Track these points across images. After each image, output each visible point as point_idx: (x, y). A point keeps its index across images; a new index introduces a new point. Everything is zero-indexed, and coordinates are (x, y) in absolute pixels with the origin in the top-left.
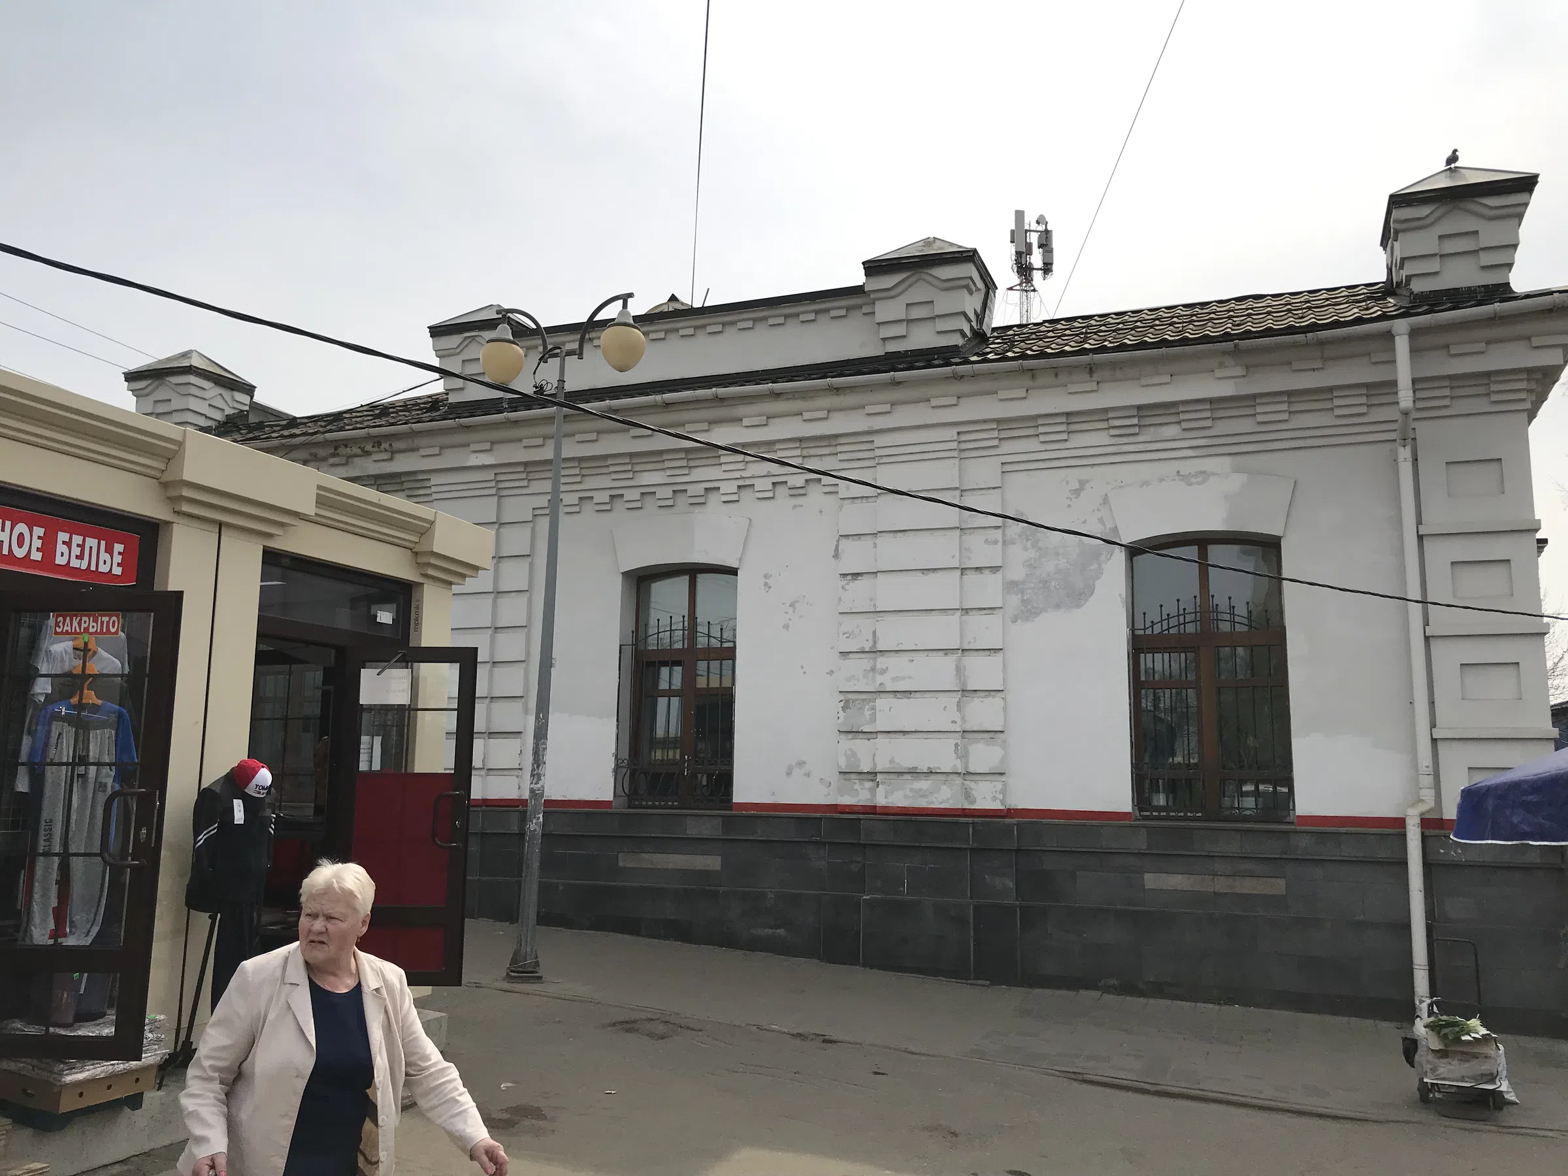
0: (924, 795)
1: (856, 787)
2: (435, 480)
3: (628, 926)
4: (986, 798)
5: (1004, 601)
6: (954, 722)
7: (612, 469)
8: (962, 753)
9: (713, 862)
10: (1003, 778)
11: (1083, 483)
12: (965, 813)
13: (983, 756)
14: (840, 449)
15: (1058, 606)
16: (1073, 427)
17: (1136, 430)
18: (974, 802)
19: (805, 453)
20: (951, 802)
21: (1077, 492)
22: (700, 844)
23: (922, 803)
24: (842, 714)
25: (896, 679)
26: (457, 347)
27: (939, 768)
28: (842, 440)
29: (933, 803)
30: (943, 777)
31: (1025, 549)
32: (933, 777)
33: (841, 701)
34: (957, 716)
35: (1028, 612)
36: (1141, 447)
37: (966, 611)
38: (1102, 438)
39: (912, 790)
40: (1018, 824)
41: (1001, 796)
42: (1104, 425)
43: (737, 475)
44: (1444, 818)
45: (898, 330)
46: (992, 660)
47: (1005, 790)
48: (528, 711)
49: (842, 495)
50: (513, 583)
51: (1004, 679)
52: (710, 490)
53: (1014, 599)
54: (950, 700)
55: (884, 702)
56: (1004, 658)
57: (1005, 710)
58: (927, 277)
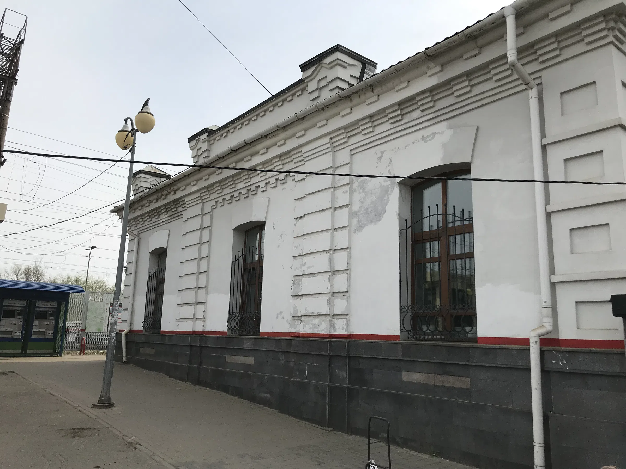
0: (315, 326)
1: (296, 323)
4: (340, 330)
5: (350, 221)
6: (327, 288)
7: (229, 184)
8: (331, 304)
9: (250, 360)
10: (347, 317)
11: (382, 153)
12: (331, 336)
13: (339, 306)
14: (293, 157)
15: (371, 222)
16: (375, 123)
17: (400, 117)
18: (335, 330)
19: (283, 163)
20: (325, 330)
21: (380, 158)
22: (247, 352)
23: (315, 331)
24: (293, 287)
25: (308, 268)
26: (195, 145)
27: (321, 312)
28: (292, 153)
29: (319, 331)
30: (323, 317)
31: (360, 193)
32: (321, 317)
33: (292, 281)
34: (328, 285)
35: (361, 227)
36: (404, 127)
37: (336, 229)
38: (387, 126)
39: (313, 325)
40: (348, 342)
41: (345, 327)
42: (386, 119)
43: (263, 178)
44: (560, 338)
45: (316, 94)
46: (344, 254)
47: (348, 323)
48: (207, 293)
49: (296, 180)
50: (205, 239)
51: (349, 264)
52: (258, 187)
53: (355, 221)
54: (326, 276)
55: (304, 280)
56: (349, 253)
57: (349, 280)
58: (323, 65)
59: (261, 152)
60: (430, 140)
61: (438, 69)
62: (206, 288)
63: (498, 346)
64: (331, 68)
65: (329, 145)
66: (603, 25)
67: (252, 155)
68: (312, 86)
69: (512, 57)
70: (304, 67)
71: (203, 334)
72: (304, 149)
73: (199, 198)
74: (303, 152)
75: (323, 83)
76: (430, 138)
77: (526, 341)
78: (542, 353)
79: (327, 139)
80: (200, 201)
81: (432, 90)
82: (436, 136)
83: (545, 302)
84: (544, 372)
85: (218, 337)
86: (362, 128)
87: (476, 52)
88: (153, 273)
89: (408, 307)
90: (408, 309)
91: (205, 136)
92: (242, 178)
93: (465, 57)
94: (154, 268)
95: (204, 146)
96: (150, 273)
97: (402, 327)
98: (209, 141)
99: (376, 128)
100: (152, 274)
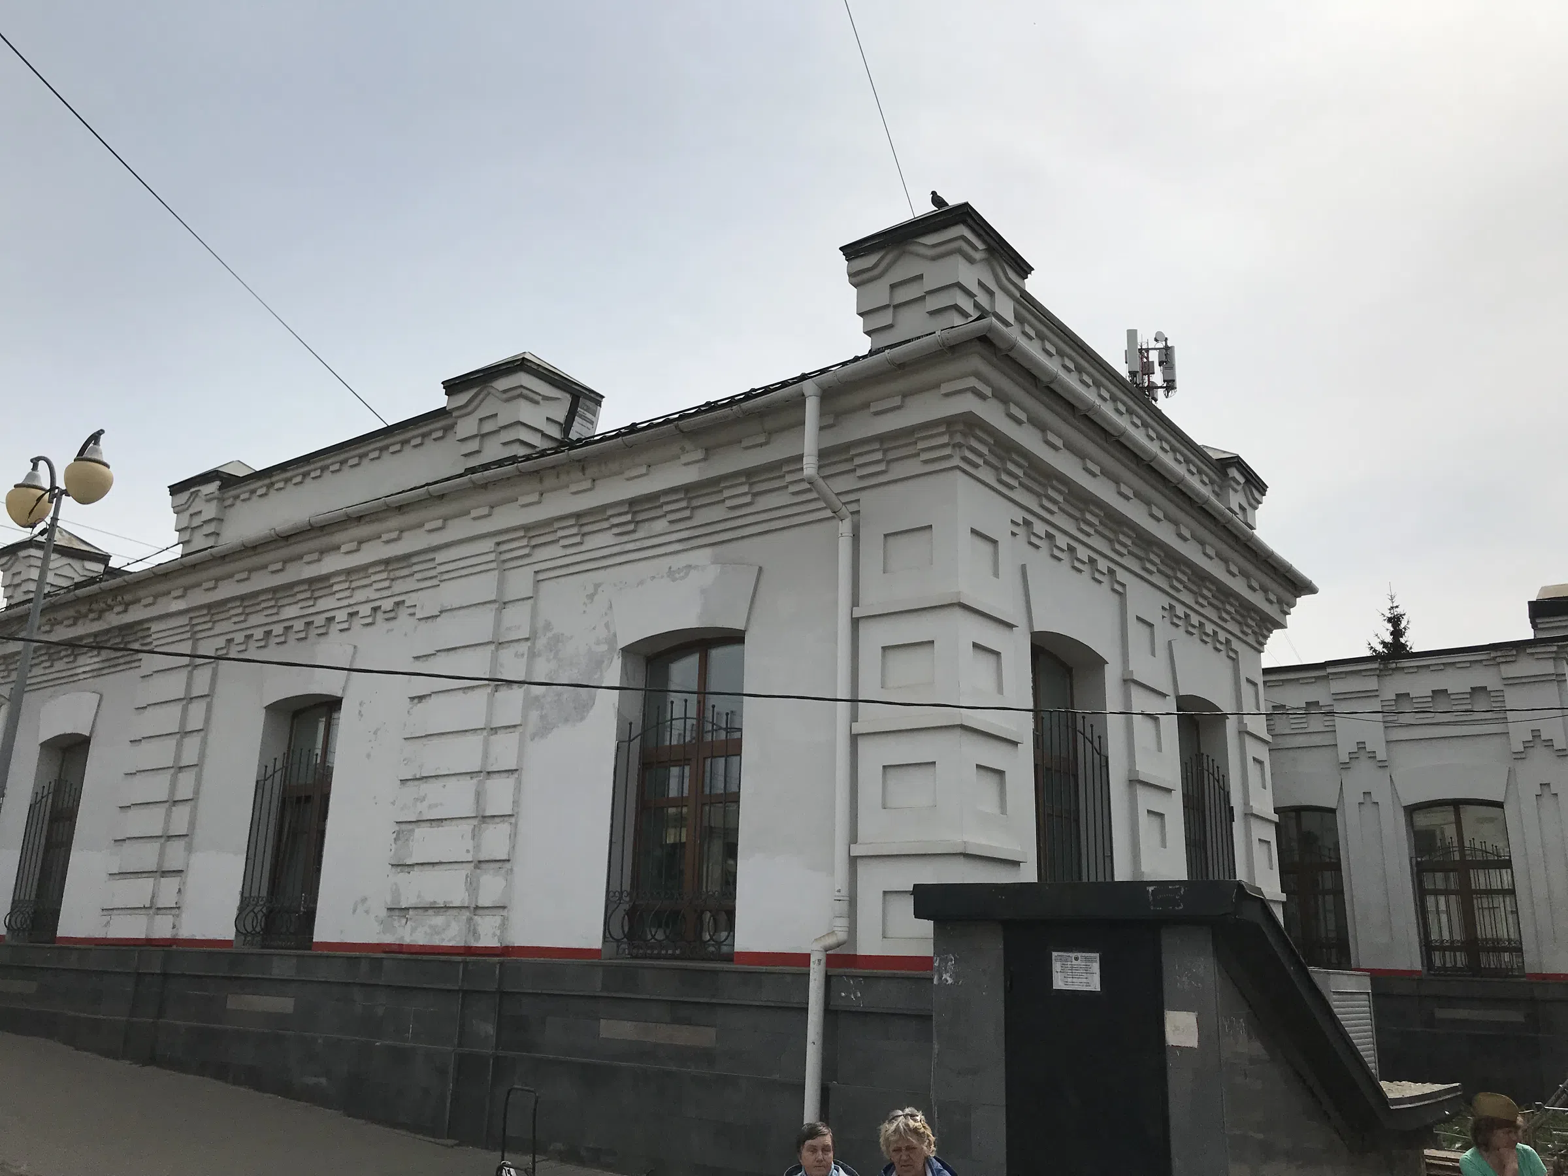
0: (435, 931)
1: (396, 924)
2: (155, 627)
3: (221, 1072)
4: (488, 936)
5: (525, 716)
6: (468, 851)
7: (264, 605)
8: (472, 886)
9: (284, 1004)
10: (505, 913)
11: (597, 586)
12: (469, 951)
13: (491, 888)
14: (416, 568)
15: (566, 720)
16: (586, 529)
17: (631, 527)
18: (478, 939)
19: (392, 575)
20: (458, 939)
21: (591, 597)
22: (279, 985)
23: (437, 941)
24: (393, 845)
25: (430, 807)
26: (186, 503)
27: (451, 902)
28: (415, 560)
29: (443, 940)
30: (455, 912)
31: (548, 660)
32: (450, 912)
33: (394, 832)
34: (469, 844)
35: (545, 729)
36: (638, 545)
37: (495, 730)
38: (606, 539)
39: (431, 927)
40: (502, 964)
41: (498, 932)
42: (605, 525)
43: (345, 603)
44: (858, 954)
45: (473, 446)
46: (508, 782)
47: (503, 926)
48: (189, 849)
49: (419, 616)
50: (195, 722)
51: (516, 803)
52: (330, 620)
53: (534, 715)
54: (467, 827)
55: (420, 832)
56: (519, 782)
57: (513, 836)
58: (492, 391)
59: (344, 548)
60: (682, 578)
61: (699, 455)
62: (187, 839)
63: (764, 968)
64: (508, 400)
65: (492, 557)
66: (945, 439)
67: (323, 552)
68: (466, 427)
69: (810, 467)
70: (452, 387)
71: (171, 946)
72: (441, 557)
73: (188, 628)
74: (437, 561)
75: (488, 427)
76: (682, 574)
77: (805, 959)
78: (828, 979)
79: (488, 545)
80: (188, 635)
81: (687, 490)
82: (693, 573)
83: (839, 891)
84: (829, 1012)
85: (210, 953)
86: (561, 533)
87: (762, 439)
88: (45, 793)
89: (622, 892)
90: (621, 898)
91: (213, 487)
92: (295, 595)
93: (745, 443)
94: (50, 783)
95: (210, 511)
96: (37, 793)
97: (607, 933)
98: (221, 500)
99: (587, 538)
100: (42, 797)
